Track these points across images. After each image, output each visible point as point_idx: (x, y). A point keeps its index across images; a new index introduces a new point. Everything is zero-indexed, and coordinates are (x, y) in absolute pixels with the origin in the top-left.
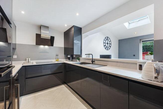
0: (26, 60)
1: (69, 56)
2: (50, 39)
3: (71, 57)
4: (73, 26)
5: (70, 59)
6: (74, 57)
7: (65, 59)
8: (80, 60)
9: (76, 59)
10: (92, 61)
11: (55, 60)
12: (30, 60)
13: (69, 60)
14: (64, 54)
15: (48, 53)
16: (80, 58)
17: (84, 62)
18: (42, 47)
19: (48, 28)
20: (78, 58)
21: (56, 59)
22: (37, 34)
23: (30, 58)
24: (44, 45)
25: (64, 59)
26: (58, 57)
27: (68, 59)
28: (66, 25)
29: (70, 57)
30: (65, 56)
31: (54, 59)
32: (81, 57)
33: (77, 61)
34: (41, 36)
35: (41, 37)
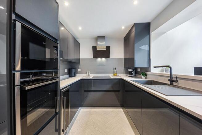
0: (86, 73)
1: (130, 70)
2: (105, 49)
3: (134, 71)
5: (132, 73)
6: (138, 71)
7: (126, 73)
8: (148, 76)
9: (140, 74)
10: (169, 80)
12: (89, 73)
13: (131, 76)
14: (124, 67)
15: (105, 66)
16: (148, 73)
17: (153, 81)
18: (99, 59)
19: (105, 38)
20: (144, 73)
21: (113, 73)
22: (93, 47)
23: (89, 72)
24: (101, 58)
25: (123, 73)
26: (116, 71)
27: (129, 74)
28: (123, 28)
29: (131, 72)
30: (125, 70)
31: (111, 73)
32: (150, 71)
33: (141, 78)
34: (97, 48)
35: (97, 50)
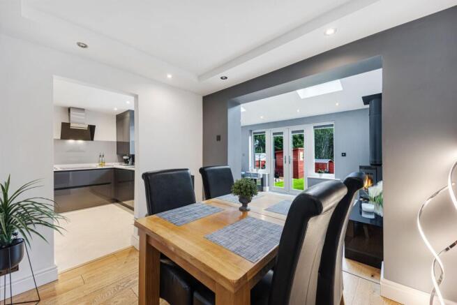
1: (125, 157)
2: (87, 129)
4: (129, 111)
5: (129, 161)
11: (98, 164)
14: (117, 153)
15: (83, 151)
18: (71, 142)
19: (84, 111)
21: (99, 162)
22: (63, 124)
24: (76, 139)
26: (103, 159)
27: (123, 162)
29: (128, 159)
30: (118, 157)
31: (95, 163)
34: (71, 126)
35: (71, 128)
